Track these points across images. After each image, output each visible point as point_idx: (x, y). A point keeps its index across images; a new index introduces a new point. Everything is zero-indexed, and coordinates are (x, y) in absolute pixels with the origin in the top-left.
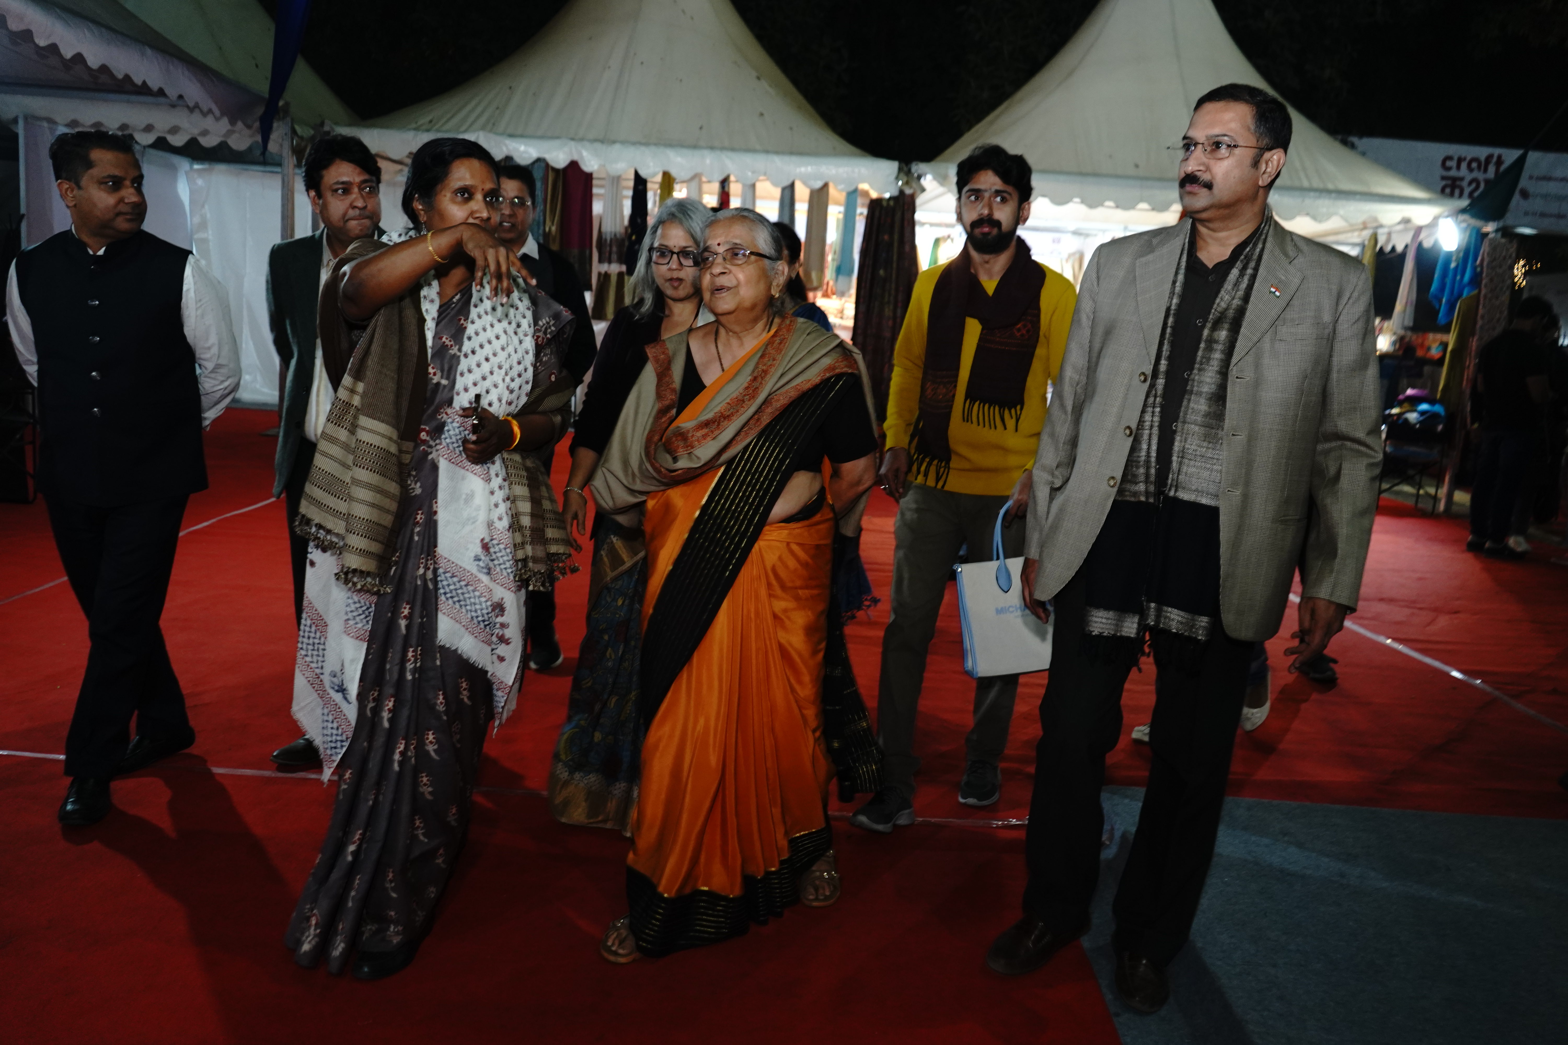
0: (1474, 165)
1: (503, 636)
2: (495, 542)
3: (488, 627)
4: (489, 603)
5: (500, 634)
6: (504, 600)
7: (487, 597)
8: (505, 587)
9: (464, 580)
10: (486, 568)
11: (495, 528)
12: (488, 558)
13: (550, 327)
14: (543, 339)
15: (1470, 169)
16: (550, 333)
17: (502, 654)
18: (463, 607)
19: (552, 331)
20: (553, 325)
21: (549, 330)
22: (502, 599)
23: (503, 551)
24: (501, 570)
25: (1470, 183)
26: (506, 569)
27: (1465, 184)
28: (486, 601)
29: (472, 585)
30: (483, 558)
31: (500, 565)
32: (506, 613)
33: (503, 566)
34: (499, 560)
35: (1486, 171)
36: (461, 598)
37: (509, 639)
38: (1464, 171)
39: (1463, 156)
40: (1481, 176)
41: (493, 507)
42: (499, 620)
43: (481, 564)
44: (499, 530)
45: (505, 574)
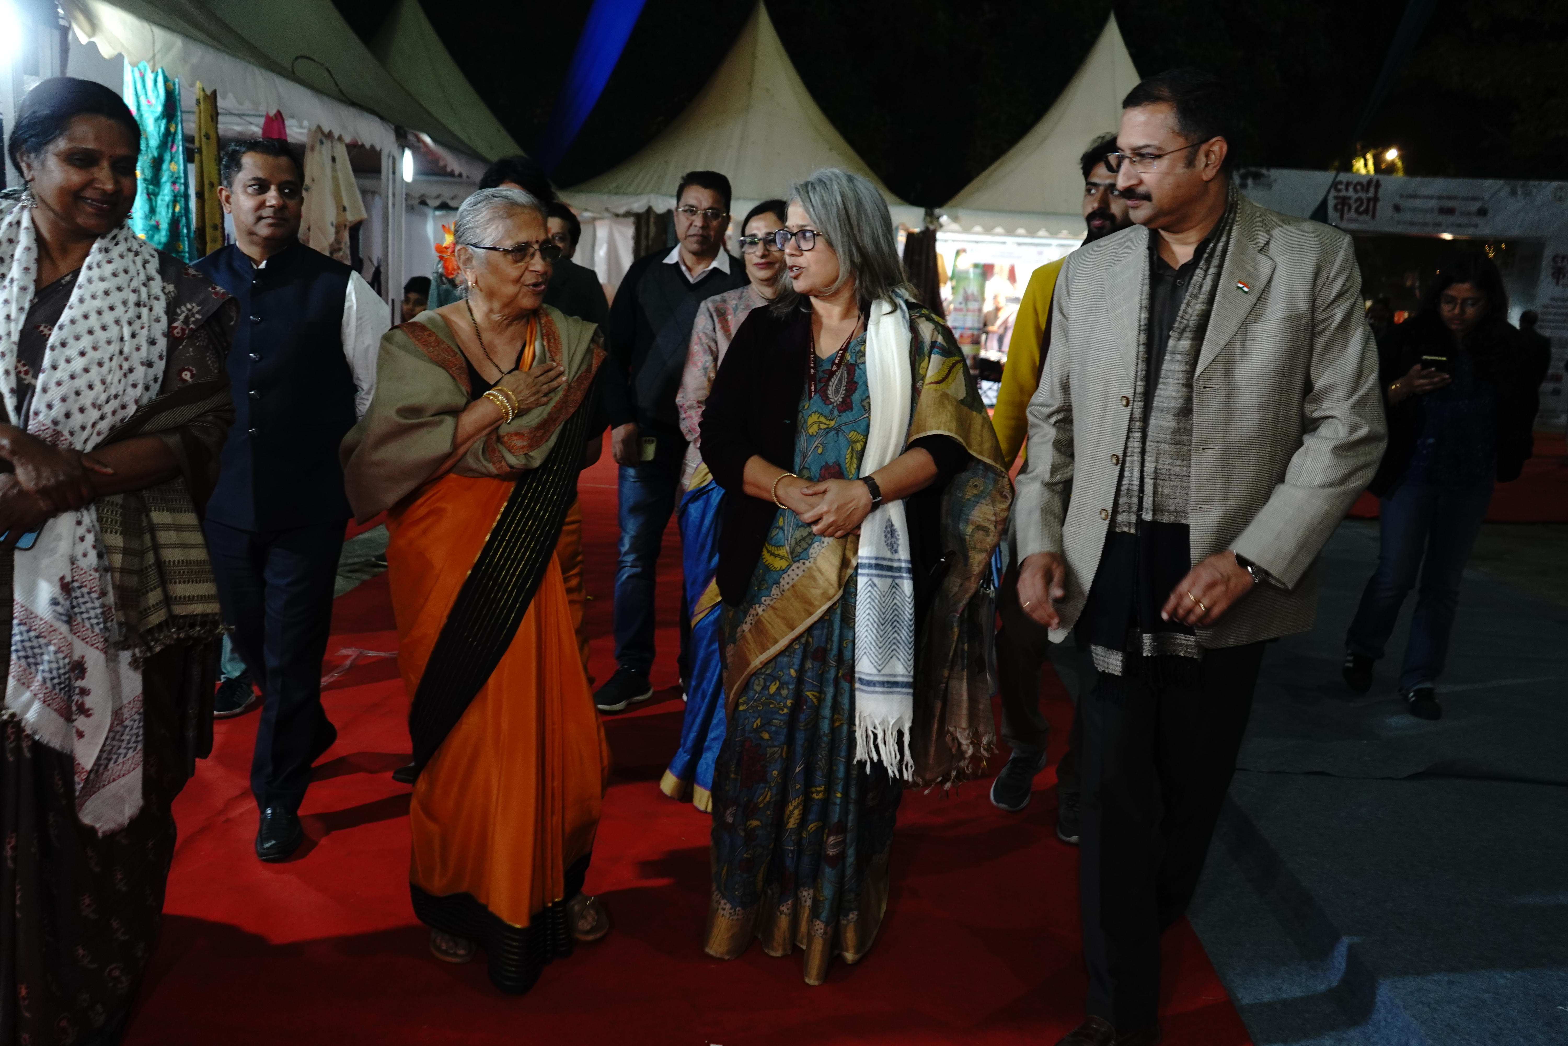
0: (1359, 187)
1: (83, 704)
2: (76, 584)
3: (63, 692)
4: (67, 660)
5: (80, 701)
6: (85, 659)
7: (66, 652)
8: (87, 643)
9: (35, 630)
10: (66, 615)
11: (77, 567)
12: (68, 603)
13: (193, 315)
14: (183, 330)
15: (1355, 190)
16: (194, 323)
17: (81, 729)
18: (32, 666)
19: (197, 320)
20: (198, 312)
21: (192, 319)
22: (83, 657)
23: (86, 596)
24: (83, 619)
25: (1356, 201)
26: (89, 618)
27: (1352, 201)
28: (64, 658)
29: (45, 637)
30: (62, 601)
31: (81, 613)
32: (87, 675)
33: (85, 616)
34: (80, 608)
35: (1367, 191)
36: (30, 653)
37: (89, 710)
38: (1351, 193)
39: (1350, 181)
40: (1363, 195)
41: (78, 540)
42: (79, 683)
43: (59, 609)
44: (82, 569)
45: (88, 625)
